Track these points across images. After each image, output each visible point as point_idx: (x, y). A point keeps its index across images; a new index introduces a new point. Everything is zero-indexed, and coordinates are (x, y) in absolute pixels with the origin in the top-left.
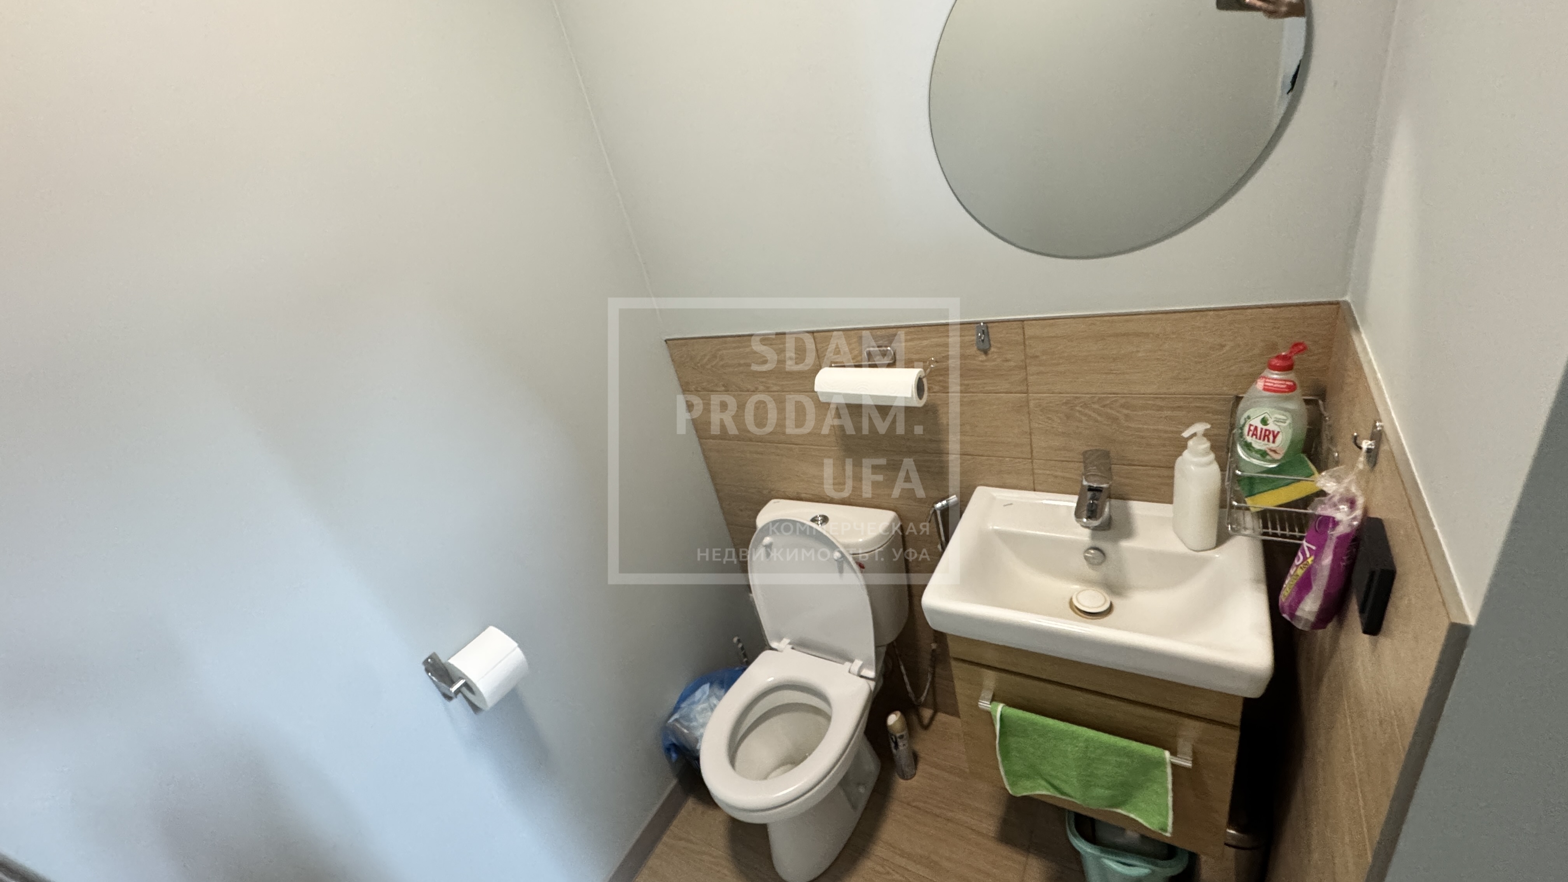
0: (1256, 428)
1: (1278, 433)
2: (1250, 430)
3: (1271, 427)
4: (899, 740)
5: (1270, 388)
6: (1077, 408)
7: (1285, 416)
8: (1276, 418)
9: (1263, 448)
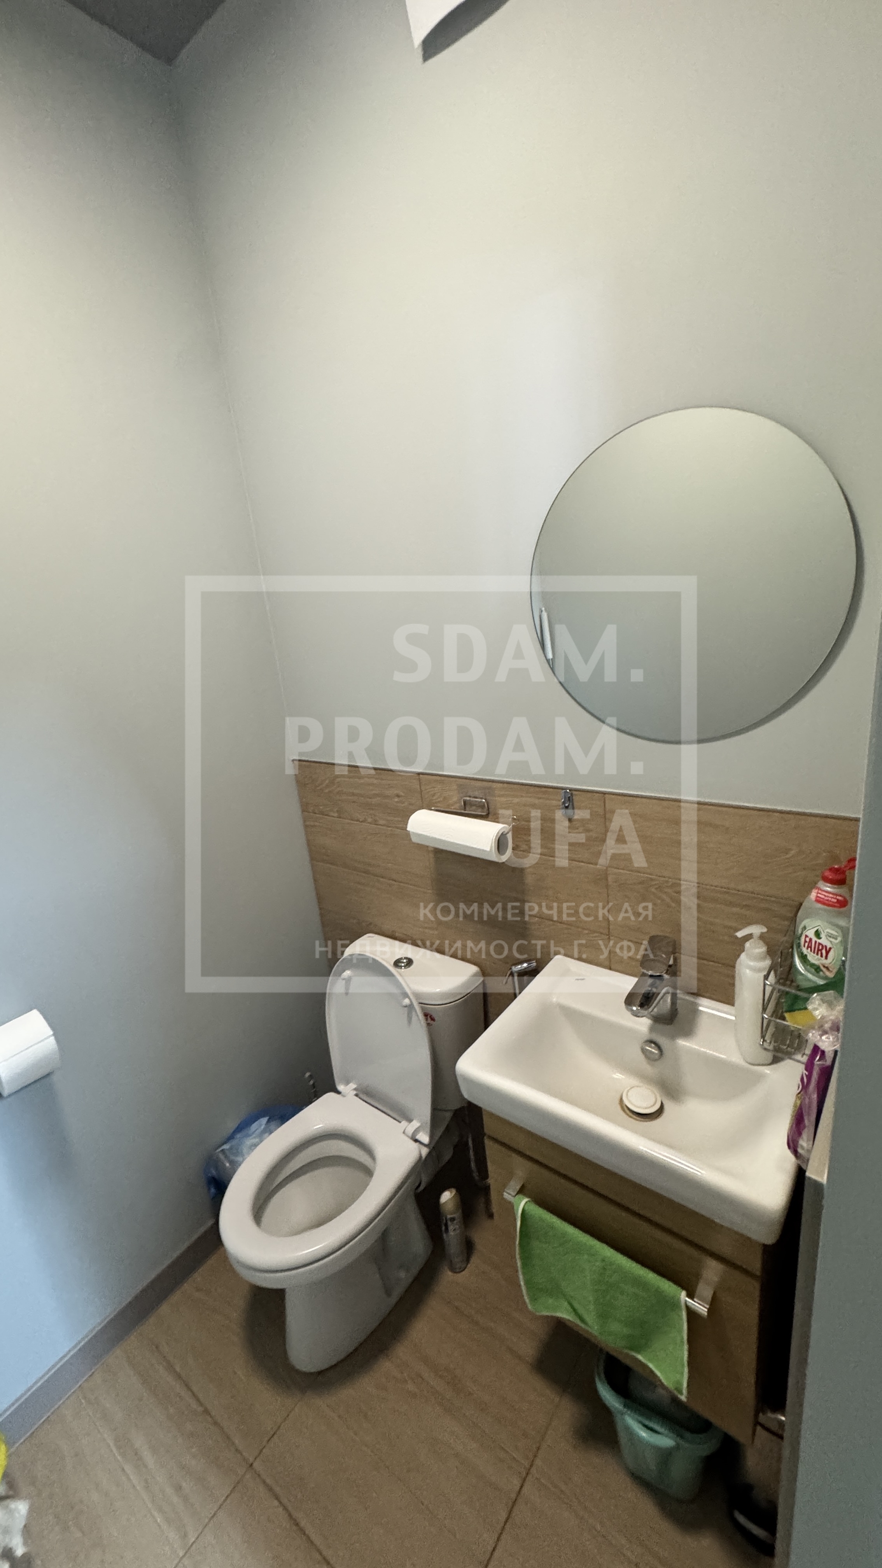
0: (811, 940)
1: (830, 949)
2: (805, 941)
3: (824, 941)
4: (449, 1223)
5: (821, 900)
6: (653, 890)
7: (837, 933)
8: (828, 932)
9: (816, 963)
